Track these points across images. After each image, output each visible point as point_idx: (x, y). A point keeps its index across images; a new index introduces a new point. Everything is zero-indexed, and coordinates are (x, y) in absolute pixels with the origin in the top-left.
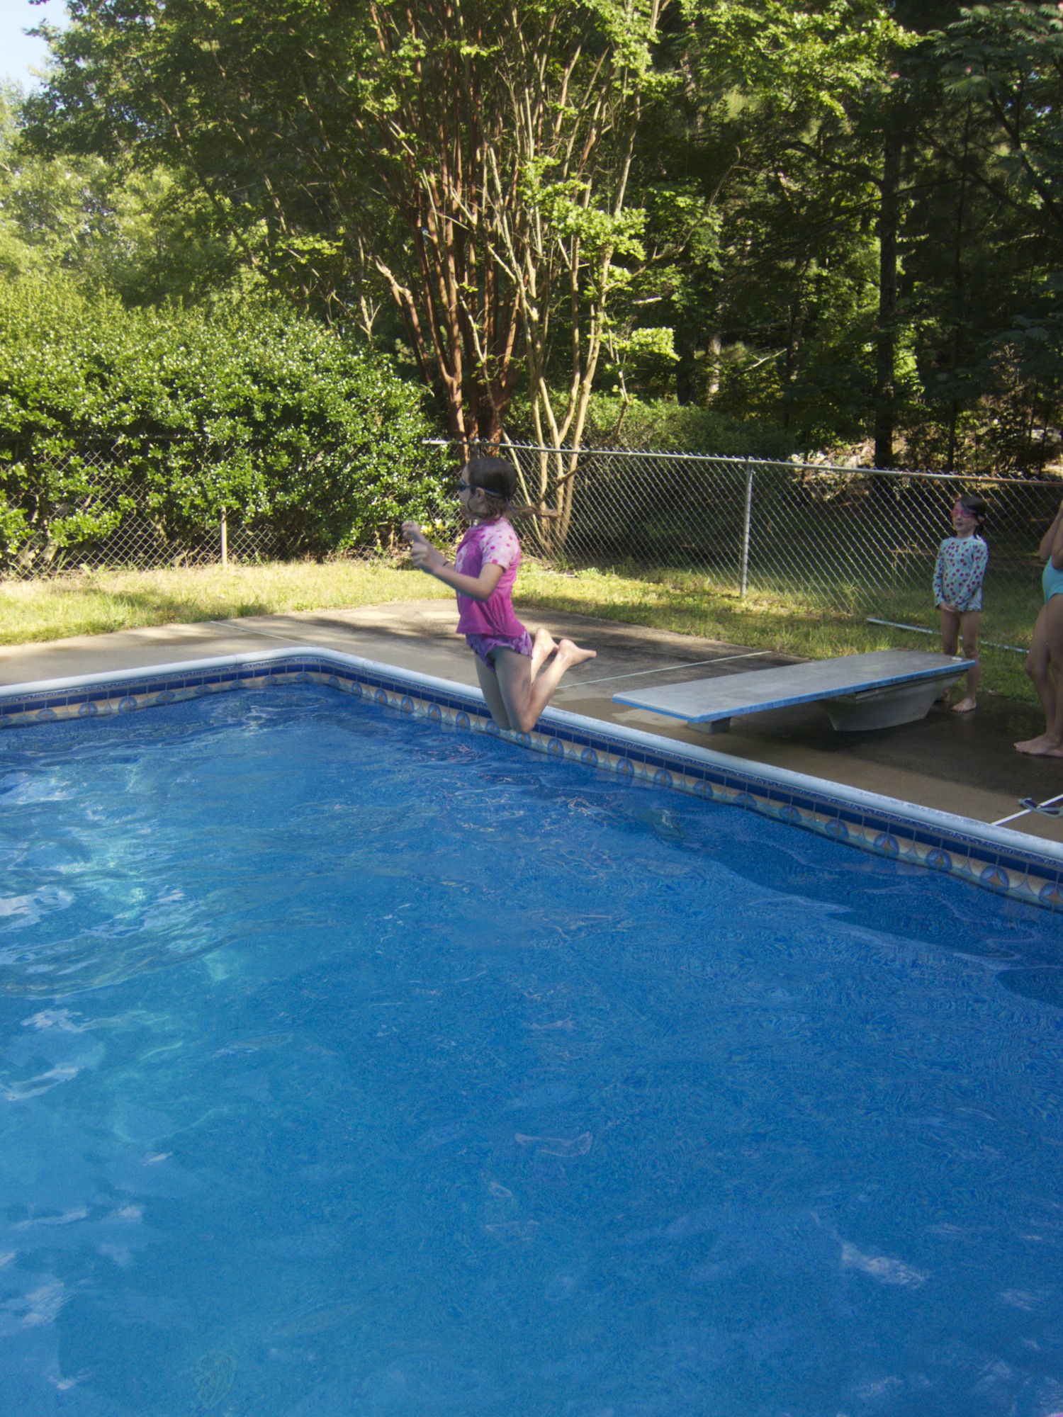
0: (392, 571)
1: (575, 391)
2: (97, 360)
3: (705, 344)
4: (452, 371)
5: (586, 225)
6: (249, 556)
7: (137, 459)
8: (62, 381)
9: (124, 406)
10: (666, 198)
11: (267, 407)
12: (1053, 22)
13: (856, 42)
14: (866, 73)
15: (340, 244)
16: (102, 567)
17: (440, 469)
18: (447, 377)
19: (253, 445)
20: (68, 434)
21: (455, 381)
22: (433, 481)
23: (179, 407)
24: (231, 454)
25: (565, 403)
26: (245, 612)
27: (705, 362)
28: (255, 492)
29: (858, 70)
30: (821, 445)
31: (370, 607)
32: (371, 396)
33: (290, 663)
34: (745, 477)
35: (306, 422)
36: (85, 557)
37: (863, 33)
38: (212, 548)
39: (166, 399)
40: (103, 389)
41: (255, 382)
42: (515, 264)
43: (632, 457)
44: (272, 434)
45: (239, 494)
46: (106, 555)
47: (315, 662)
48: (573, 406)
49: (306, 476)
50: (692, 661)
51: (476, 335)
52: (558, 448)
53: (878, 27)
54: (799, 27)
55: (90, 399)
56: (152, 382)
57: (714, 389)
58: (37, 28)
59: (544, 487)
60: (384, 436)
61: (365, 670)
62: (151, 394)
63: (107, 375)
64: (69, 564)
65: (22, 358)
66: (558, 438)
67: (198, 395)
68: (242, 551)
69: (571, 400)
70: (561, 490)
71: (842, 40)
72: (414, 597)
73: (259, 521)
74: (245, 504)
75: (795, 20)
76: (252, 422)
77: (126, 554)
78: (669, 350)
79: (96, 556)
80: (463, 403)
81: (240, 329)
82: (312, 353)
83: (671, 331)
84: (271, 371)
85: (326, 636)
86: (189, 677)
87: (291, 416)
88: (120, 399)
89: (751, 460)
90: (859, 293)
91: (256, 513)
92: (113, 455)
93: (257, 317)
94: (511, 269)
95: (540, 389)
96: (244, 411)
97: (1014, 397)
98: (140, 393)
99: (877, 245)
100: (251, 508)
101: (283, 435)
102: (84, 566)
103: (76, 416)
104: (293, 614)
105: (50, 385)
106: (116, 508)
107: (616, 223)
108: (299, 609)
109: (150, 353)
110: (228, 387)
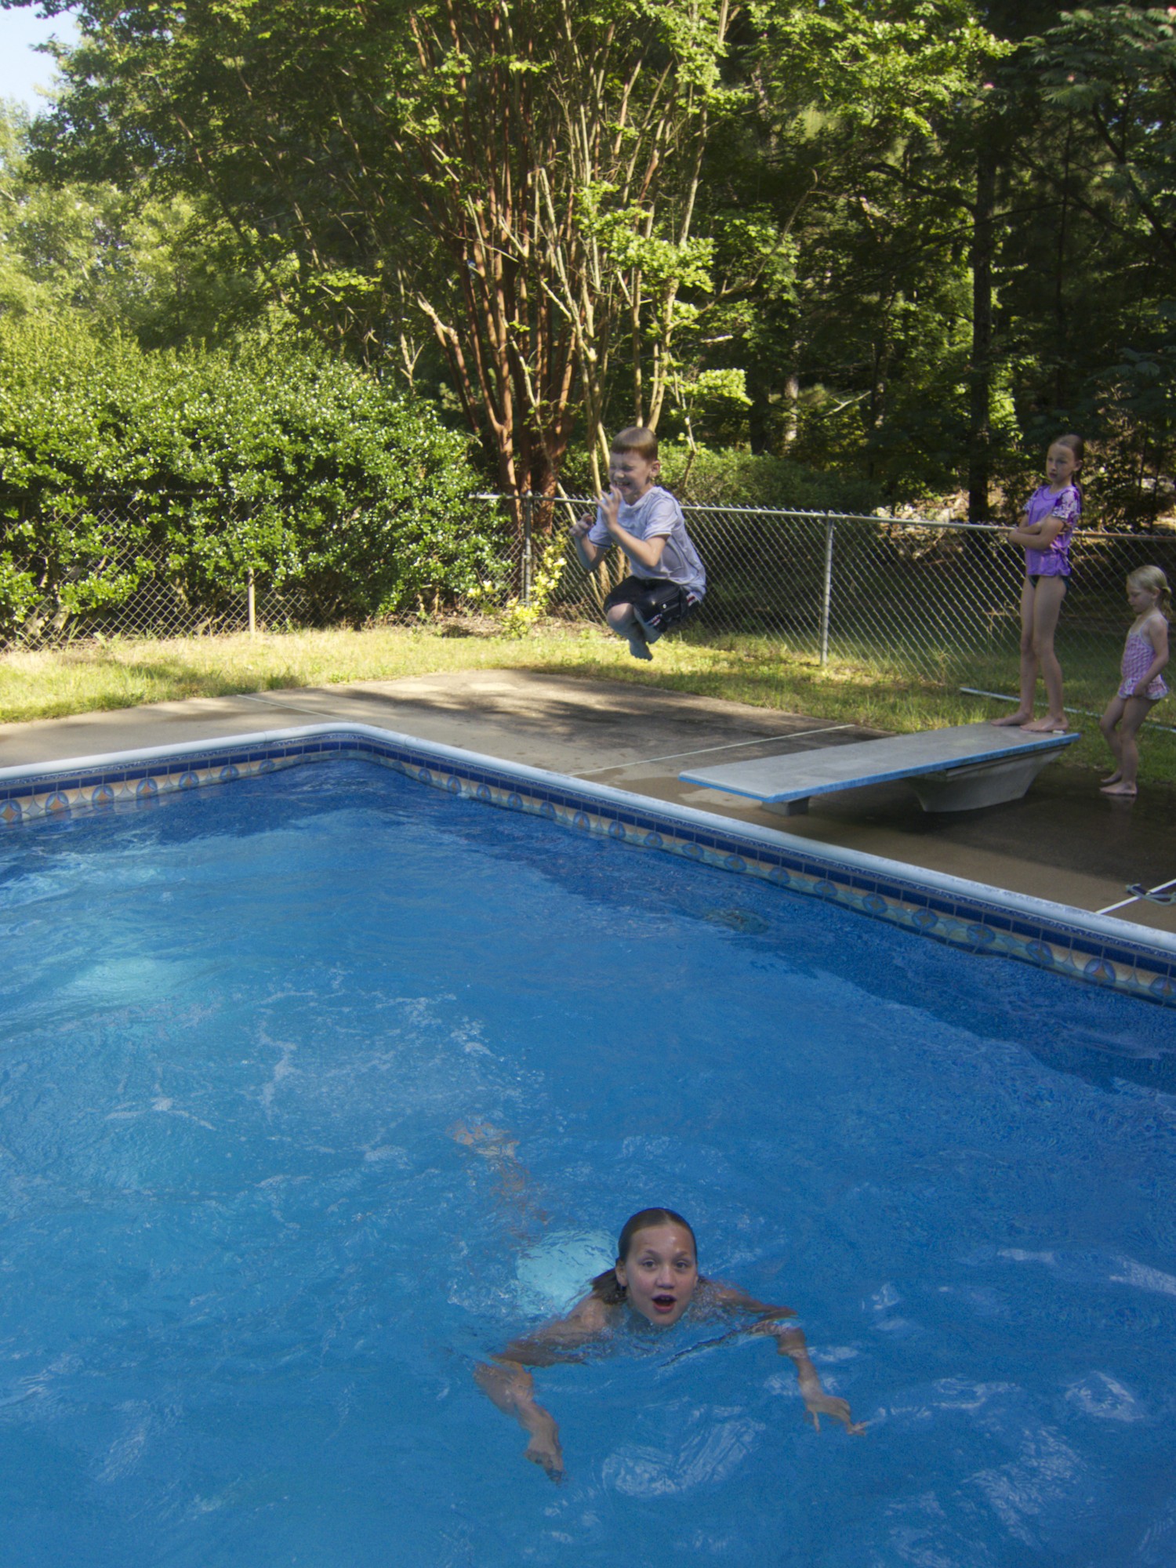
0: (436, 639)
2: (112, 408)
3: (781, 387)
4: (501, 418)
5: (648, 256)
6: (280, 623)
7: (156, 517)
8: (73, 432)
9: (141, 458)
10: (735, 226)
11: (298, 459)
12: (1162, 28)
13: (942, 53)
14: (955, 86)
15: (378, 280)
16: (117, 636)
17: (490, 526)
18: (496, 425)
19: (284, 501)
20: (81, 490)
21: (505, 429)
22: (481, 539)
23: (201, 460)
24: (259, 511)
26: (275, 684)
27: (781, 406)
28: (286, 552)
29: (947, 83)
30: (910, 497)
31: (412, 678)
32: (413, 446)
34: (824, 533)
35: (342, 475)
36: (99, 625)
37: (951, 43)
38: (239, 614)
39: (188, 451)
40: (119, 440)
41: (285, 432)
42: (570, 301)
43: (700, 512)
44: (305, 488)
45: (268, 555)
46: (122, 623)
47: (352, 740)
49: (342, 535)
50: (768, 736)
51: (527, 378)
53: (967, 36)
54: (880, 37)
55: (104, 451)
56: (172, 432)
57: (791, 436)
58: (45, 43)
60: (428, 491)
61: (407, 747)
62: (171, 446)
63: (122, 425)
64: (82, 632)
65: (29, 407)
67: (222, 446)
68: (271, 617)
71: (928, 51)
72: (461, 667)
73: (290, 584)
74: (275, 566)
75: (875, 30)
76: (281, 476)
77: (145, 621)
78: (740, 393)
79: (111, 624)
80: (514, 453)
81: (269, 373)
82: (347, 400)
83: (742, 372)
84: (303, 419)
85: (361, 709)
86: (214, 756)
87: (325, 468)
88: (137, 451)
89: (831, 514)
90: (951, 329)
91: (287, 576)
92: (130, 513)
93: (287, 361)
94: (566, 306)
95: (598, 437)
96: (273, 464)
97: (1121, 444)
98: (159, 444)
99: (970, 276)
100: (281, 570)
101: (316, 490)
102: (98, 634)
103: (89, 470)
104: (329, 687)
105: (60, 436)
106: (133, 571)
107: (682, 255)
108: (335, 681)
109: (170, 400)
110: (256, 437)
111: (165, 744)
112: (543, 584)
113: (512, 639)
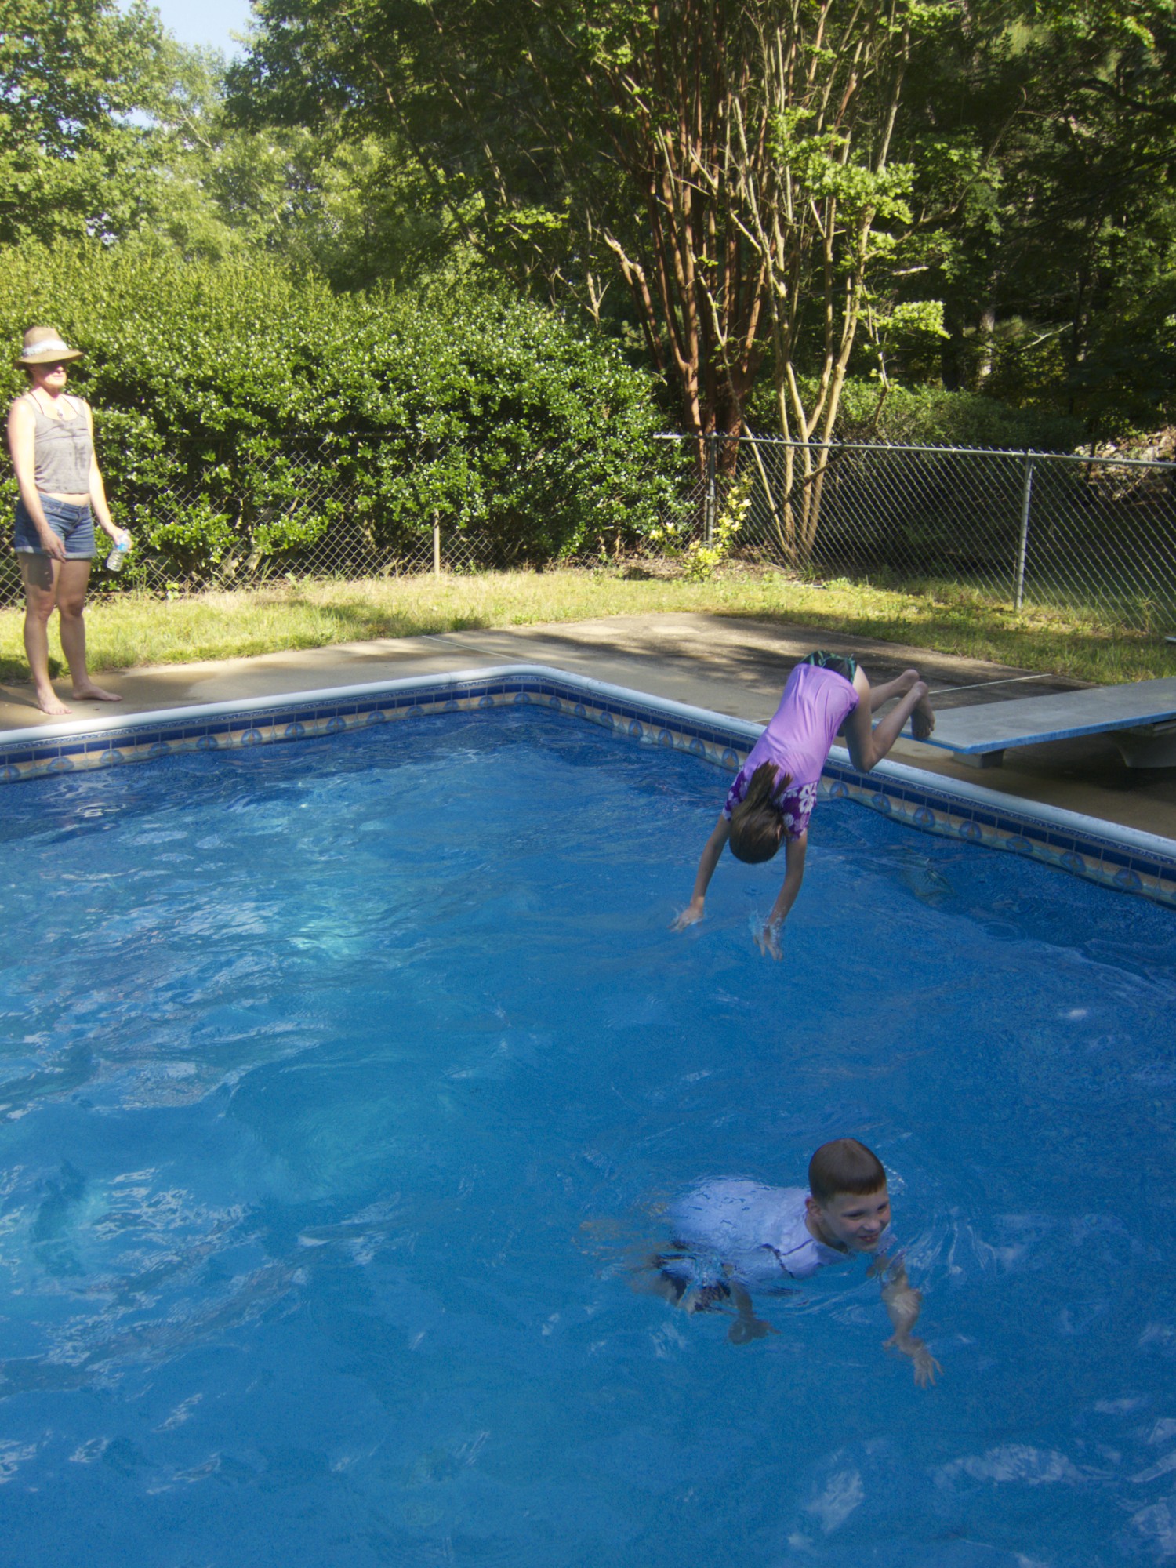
0: (618, 581)
1: (826, 377)
2: (304, 351)
3: (976, 319)
4: (687, 356)
5: (844, 184)
6: (463, 564)
7: (346, 459)
8: (268, 375)
9: (332, 401)
10: (936, 151)
11: (484, 400)
15: (566, 216)
16: (308, 576)
17: (673, 467)
18: (682, 363)
19: (468, 442)
20: (274, 433)
21: (690, 367)
22: (664, 480)
23: (390, 402)
24: (445, 452)
25: (815, 390)
26: (460, 626)
27: (976, 340)
28: (470, 494)
30: (1112, 435)
31: (594, 621)
32: (597, 385)
33: (508, 682)
34: (1023, 474)
35: (527, 416)
36: (291, 566)
38: (424, 556)
39: (377, 393)
40: (311, 383)
41: (472, 373)
42: (761, 233)
43: (891, 451)
44: (490, 429)
45: (453, 496)
46: (312, 564)
47: (535, 682)
48: (824, 394)
49: (525, 476)
50: (959, 685)
51: (715, 315)
52: (806, 442)
55: (296, 394)
56: (362, 375)
57: (986, 371)
59: (789, 486)
60: (611, 431)
61: (589, 690)
62: (361, 388)
63: (314, 367)
64: (274, 573)
65: (226, 351)
66: (807, 431)
67: (410, 388)
68: (455, 559)
69: (822, 387)
70: (808, 489)
72: (643, 610)
73: (475, 525)
74: (459, 507)
76: (468, 417)
77: (333, 562)
78: (938, 327)
79: (302, 565)
80: (699, 392)
81: (456, 314)
82: (533, 339)
83: (940, 304)
84: (489, 359)
85: (549, 654)
86: (401, 697)
87: (510, 409)
88: (328, 394)
89: (1031, 453)
90: (1162, 255)
91: (472, 517)
92: (320, 455)
93: (474, 301)
94: (757, 238)
95: (786, 375)
96: (460, 404)
98: (349, 387)
100: (466, 511)
101: (501, 431)
102: (289, 575)
103: (282, 413)
104: (512, 629)
105: (255, 380)
106: (323, 512)
107: (880, 181)
108: (518, 623)
109: (360, 343)
110: (443, 378)
111: (354, 683)
112: (728, 525)
113: (694, 582)
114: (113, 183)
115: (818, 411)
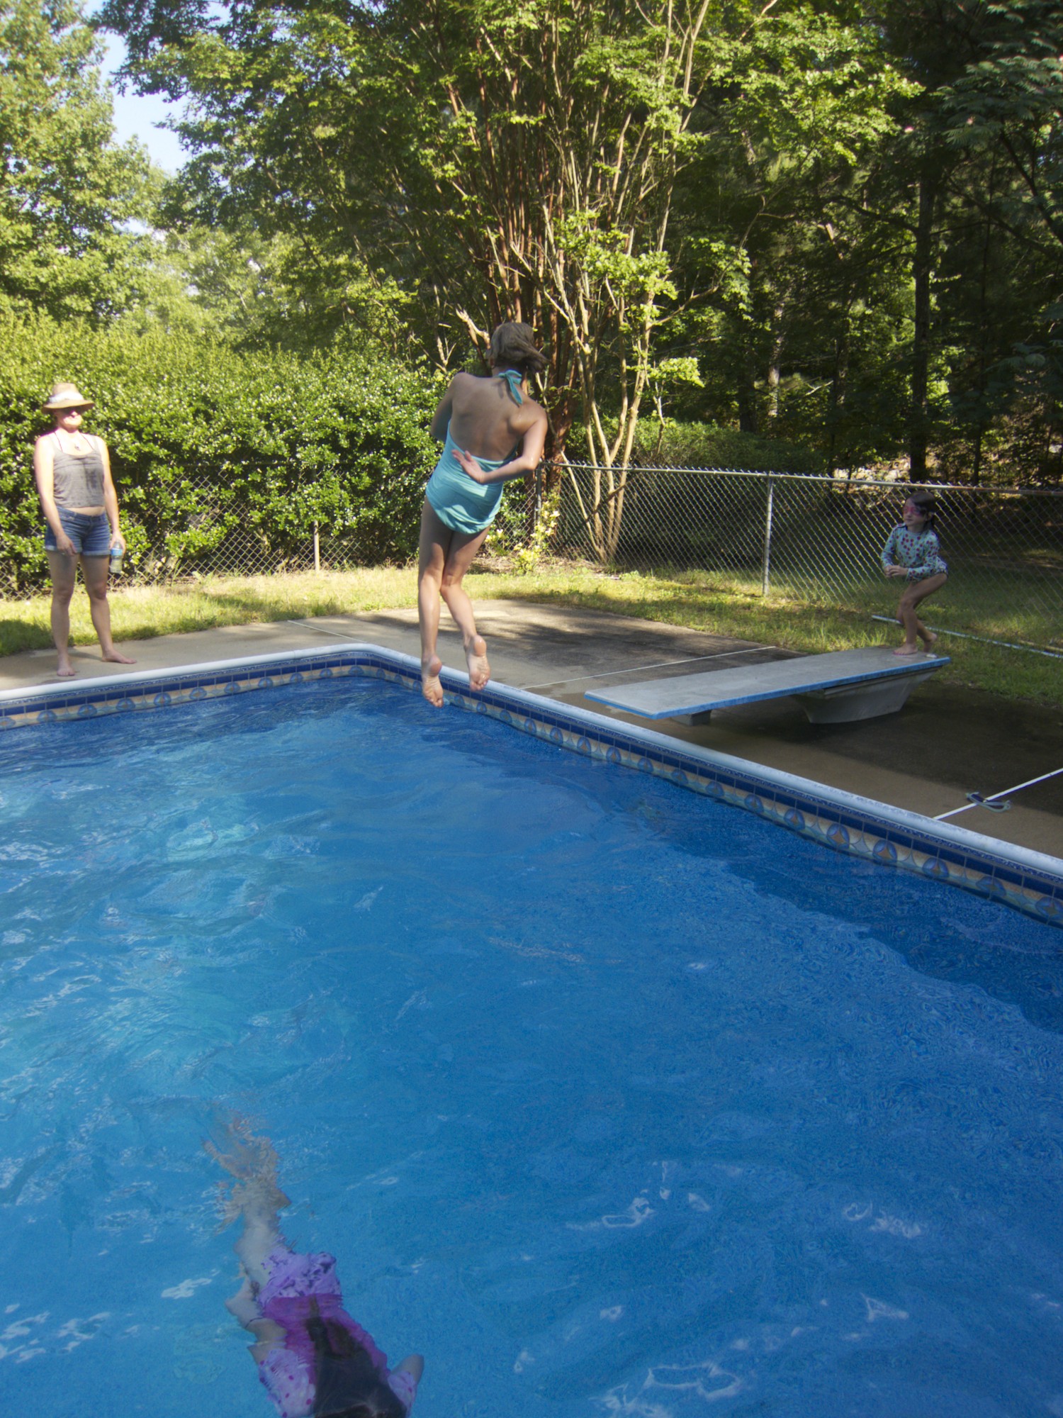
1: (623, 417)
2: (204, 399)
3: (765, 375)
6: (339, 563)
7: (240, 482)
8: (172, 418)
9: (226, 437)
10: (700, 244)
11: (351, 436)
12: (1054, 74)
13: (863, 95)
14: (883, 128)
15: (416, 294)
16: (211, 574)
19: (342, 468)
20: (180, 462)
23: (274, 438)
24: (321, 476)
25: (615, 427)
26: (319, 612)
27: (764, 391)
28: (341, 508)
30: (866, 462)
33: (344, 657)
34: (766, 490)
35: (385, 448)
36: (197, 565)
37: (870, 86)
38: (307, 556)
39: (263, 431)
40: (208, 423)
41: (342, 414)
42: (567, 306)
43: (675, 473)
44: (356, 458)
45: (328, 510)
46: (215, 564)
47: (365, 657)
48: (622, 430)
49: (388, 495)
52: (609, 467)
53: (884, 80)
54: (810, 83)
55: (197, 432)
56: (249, 416)
57: (773, 413)
59: (597, 502)
62: (249, 426)
63: (211, 411)
64: (184, 571)
65: (138, 399)
66: (610, 458)
67: (291, 426)
68: (332, 558)
69: (620, 424)
70: (612, 503)
71: (852, 93)
73: (345, 533)
74: (334, 519)
75: (809, 79)
76: (336, 448)
77: (233, 563)
78: (695, 378)
79: (206, 565)
81: (331, 369)
83: (695, 360)
84: (353, 404)
87: (372, 443)
88: (224, 432)
89: (771, 474)
91: (344, 526)
92: (220, 479)
93: (346, 359)
94: (565, 311)
95: (592, 414)
96: (331, 440)
98: (240, 426)
99: (913, 285)
100: (340, 521)
101: (365, 460)
102: (196, 574)
103: (186, 447)
104: (361, 614)
105: (162, 420)
106: (223, 524)
109: (250, 392)
110: (316, 418)
112: (541, 531)
113: (517, 575)
114: (111, 275)
115: (618, 443)
